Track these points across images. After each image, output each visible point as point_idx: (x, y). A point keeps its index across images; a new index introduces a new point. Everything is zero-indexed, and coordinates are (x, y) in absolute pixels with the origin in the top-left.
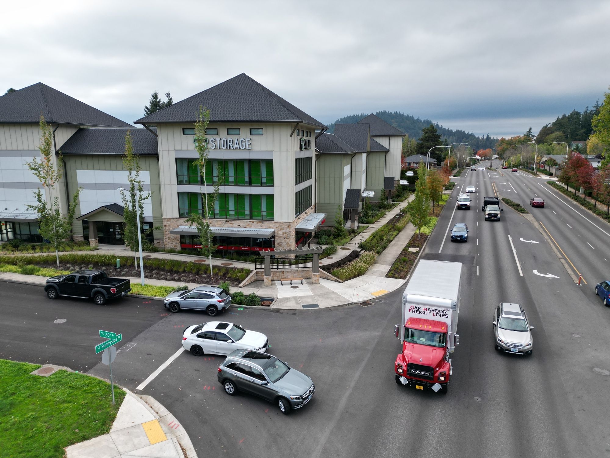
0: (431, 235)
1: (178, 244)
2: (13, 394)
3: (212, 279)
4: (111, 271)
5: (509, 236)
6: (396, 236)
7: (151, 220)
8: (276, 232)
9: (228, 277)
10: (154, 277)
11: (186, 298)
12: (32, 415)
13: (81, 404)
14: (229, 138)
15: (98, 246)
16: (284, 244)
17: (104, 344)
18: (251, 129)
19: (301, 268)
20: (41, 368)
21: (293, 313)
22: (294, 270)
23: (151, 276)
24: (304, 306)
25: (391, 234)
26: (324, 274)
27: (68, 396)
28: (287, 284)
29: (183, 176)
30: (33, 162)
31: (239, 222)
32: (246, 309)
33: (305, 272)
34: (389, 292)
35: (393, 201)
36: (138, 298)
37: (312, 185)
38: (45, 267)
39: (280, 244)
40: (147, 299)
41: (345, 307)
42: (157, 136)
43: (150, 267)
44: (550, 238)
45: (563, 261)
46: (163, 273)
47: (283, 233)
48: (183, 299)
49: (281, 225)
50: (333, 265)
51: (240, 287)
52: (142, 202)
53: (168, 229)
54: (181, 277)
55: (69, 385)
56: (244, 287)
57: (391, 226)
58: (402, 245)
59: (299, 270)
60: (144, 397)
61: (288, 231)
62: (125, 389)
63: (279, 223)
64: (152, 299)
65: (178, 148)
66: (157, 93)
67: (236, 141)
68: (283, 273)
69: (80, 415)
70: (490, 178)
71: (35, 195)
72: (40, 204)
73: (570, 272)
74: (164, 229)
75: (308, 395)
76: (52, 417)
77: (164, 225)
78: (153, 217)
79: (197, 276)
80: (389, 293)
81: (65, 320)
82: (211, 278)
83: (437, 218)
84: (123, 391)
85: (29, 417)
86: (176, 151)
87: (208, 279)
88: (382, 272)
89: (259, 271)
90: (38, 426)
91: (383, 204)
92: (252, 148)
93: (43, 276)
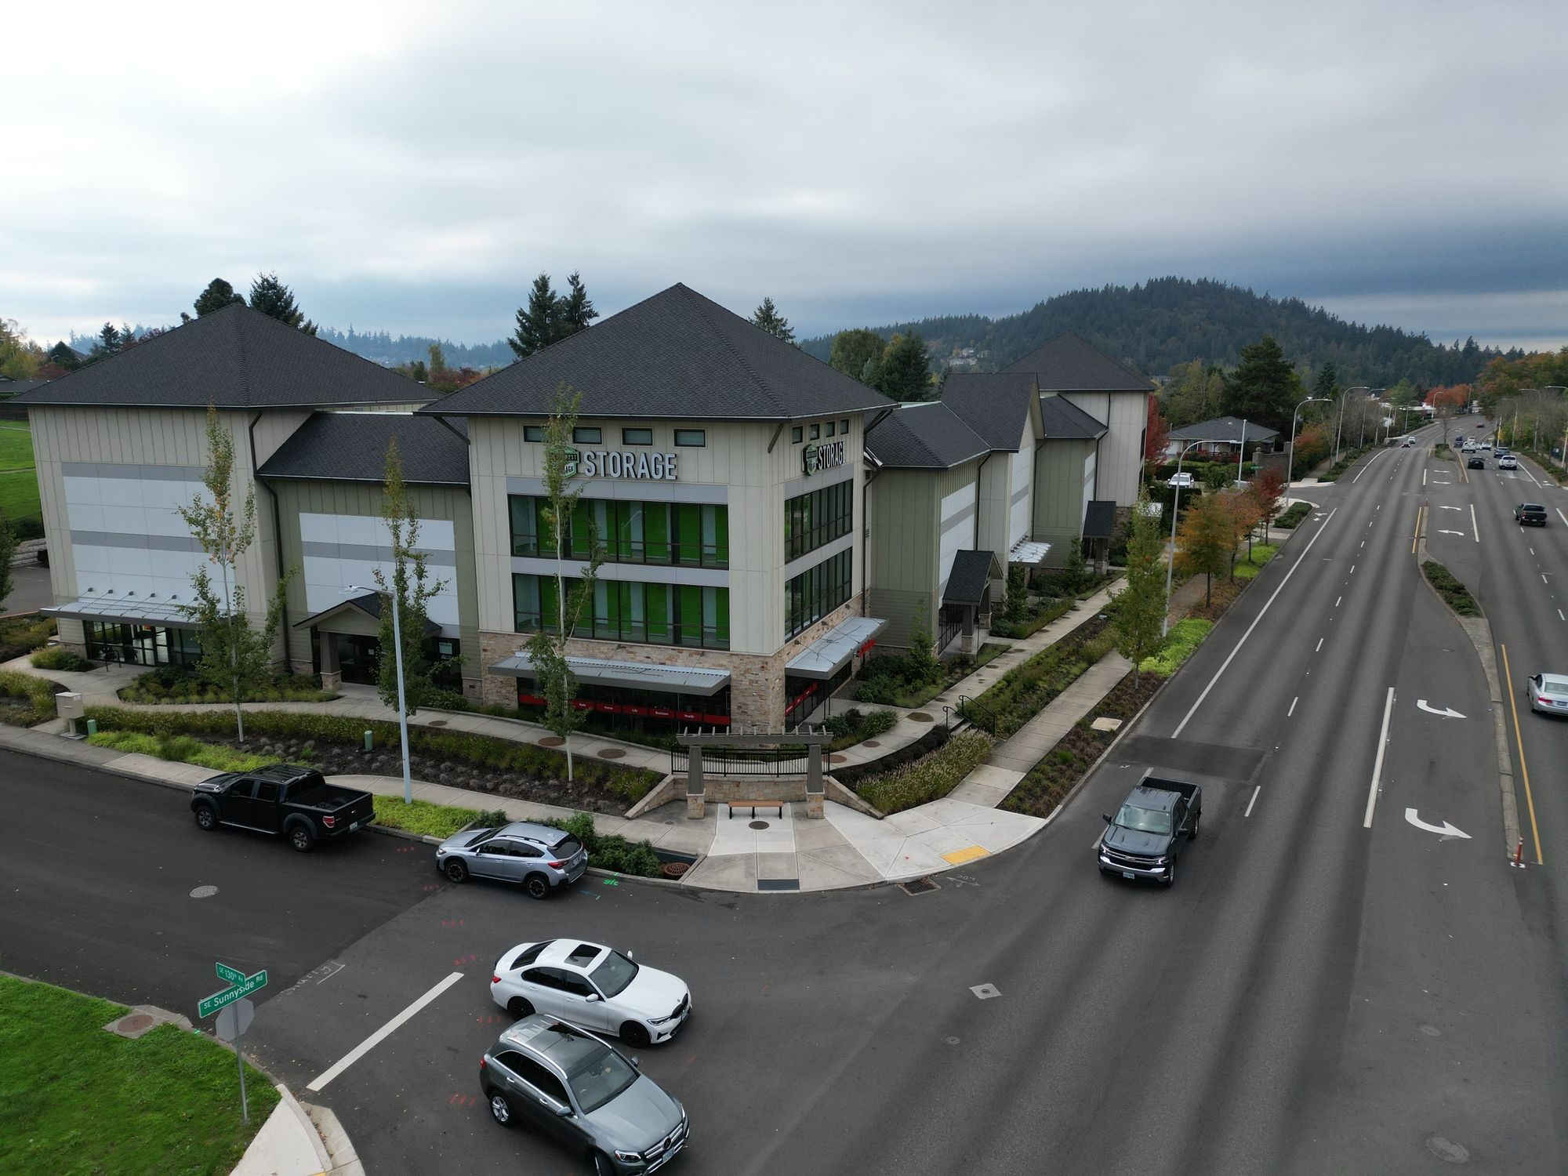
0: (1174, 677)
1: (513, 693)
2: (53, 1079)
3: (570, 791)
4: (350, 758)
5: (1391, 690)
6: (1077, 677)
7: (455, 634)
8: (734, 677)
9: (605, 788)
10: (441, 779)
11: (481, 852)
12: (74, 1137)
13: (179, 1118)
14: (627, 452)
15: (340, 689)
16: (753, 708)
17: (220, 996)
18: (676, 432)
19: (784, 774)
20: (129, 1016)
21: (730, 901)
22: (765, 779)
23: (435, 776)
24: (763, 884)
25: (1065, 671)
26: (841, 792)
27: (159, 1096)
28: (744, 815)
29: (526, 536)
30: (193, 505)
31: (648, 650)
32: (623, 883)
33: (793, 785)
34: (990, 855)
35: (1111, 564)
36: (391, 835)
37: (851, 548)
38: (214, 743)
39: (743, 707)
40: (409, 840)
41: (863, 892)
42: (468, 442)
43: (439, 752)
44: (1505, 703)
45: (1507, 783)
46: (464, 769)
47: (751, 682)
48: (474, 854)
49: (745, 661)
50: (868, 769)
51: (628, 819)
52: (422, 602)
53: (490, 657)
54: (502, 784)
55: (173, 1066)
56: (637, 817)
57: (1071, 647)
58: (1083, 706)
59: (778, 779)
60: (317, 1109)
61: (761, 676)
62: (281, 1087)
63: (740, 657)
64: (420, 842)
65: (514, 471)
66: (547, 277)
67: (643, 459)
68: (738, 786)
69: (170, 1146)
70: (1423, 489)
71: (193, 582)
72: (205, 602)
73: (1511, 821)
74: (482, 657)
75: (662, 1149)
76: (112, 1145)
77: (482, 647)
78: (461, 626)
79: (537, 783)
80: (990, 857)
81: (216, 888)
82: (568, 789)
83: (1210, 623)
84: (276, 1091)
85: (68, 1141)
86: (510, 479)
87: (559, 791)
88: (996, 789)
89: (680, 779)
90: (78, 1165)
91: (1074, 576)
92: (680, 476)
93: (204, 766)
